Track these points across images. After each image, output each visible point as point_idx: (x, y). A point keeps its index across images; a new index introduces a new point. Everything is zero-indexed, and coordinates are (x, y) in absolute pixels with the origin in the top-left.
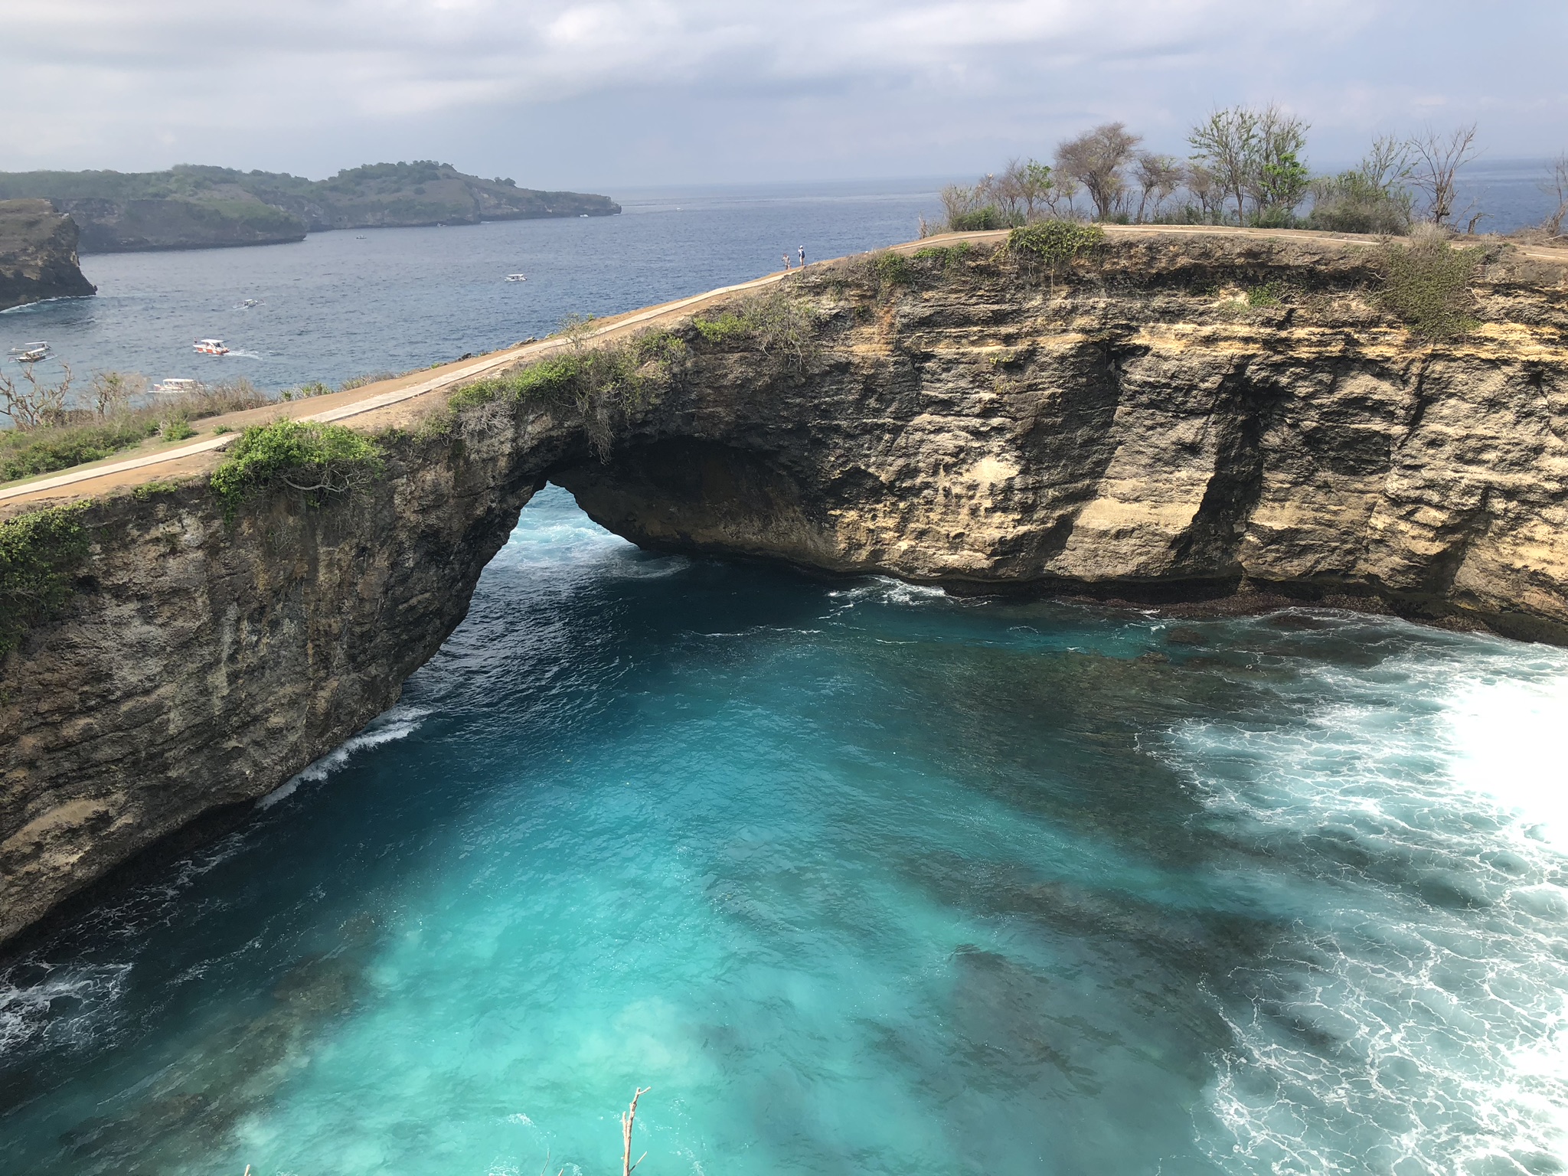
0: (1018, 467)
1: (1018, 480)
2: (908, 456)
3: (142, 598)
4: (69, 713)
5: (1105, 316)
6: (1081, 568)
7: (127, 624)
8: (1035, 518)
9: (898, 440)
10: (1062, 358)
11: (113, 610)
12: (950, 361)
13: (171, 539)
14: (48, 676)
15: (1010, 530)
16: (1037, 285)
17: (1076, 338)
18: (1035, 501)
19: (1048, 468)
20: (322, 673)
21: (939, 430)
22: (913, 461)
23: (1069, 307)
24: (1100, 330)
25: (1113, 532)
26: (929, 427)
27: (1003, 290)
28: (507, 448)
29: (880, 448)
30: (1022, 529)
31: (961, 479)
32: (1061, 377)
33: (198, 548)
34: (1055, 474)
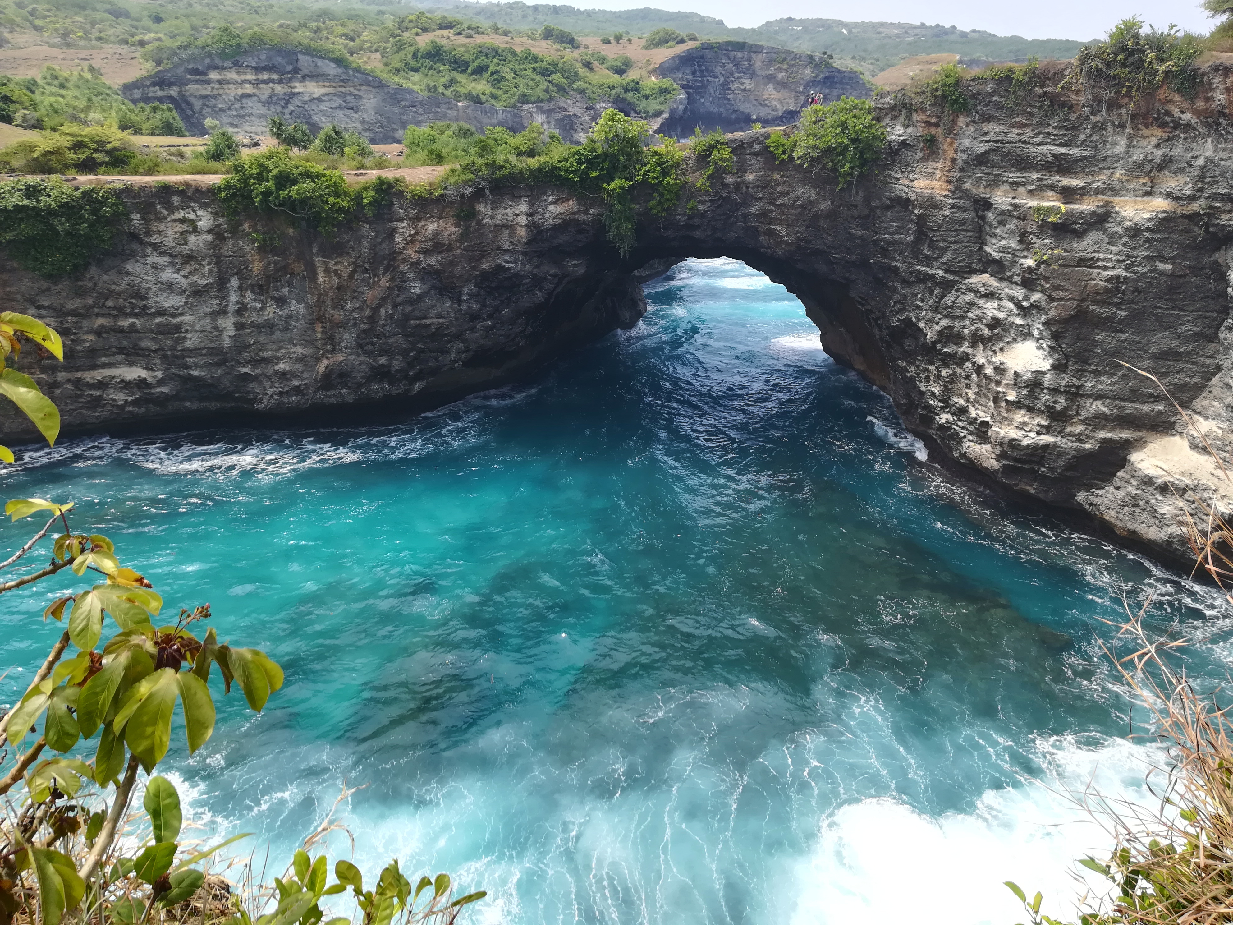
0: (1051, 361)
1: (1048, 377)
2: (953, 318)
3: (171, 255)
4: (121, 312)
5: (1201, 178)
6: (1113, 513)
7: (162, 270)
8: (1068, 430)
9: (947, 298)
10: (1135, 232)
11: (153, 259)
12: (1003, 213)
13: (192, 222)
14: (113, 287)
15: (1032, 435)
16: (1122, 126)
17: (1160, 204)
18: (1066, 409)
19: (1097, 374)
20: (329, 347)
21: (990, 296)
22: (957, 324)
23: (1158, 160)
24: (1192, 199)
25: (1159, 481)
26: (982, 289)
27: (1074, 128)
28: (523, 220)
29: (930, 302)
30: (1047, 439)
31: (994, 359)
32: (1129, 256)
33: (209, 232)
34: (1106, 383)
